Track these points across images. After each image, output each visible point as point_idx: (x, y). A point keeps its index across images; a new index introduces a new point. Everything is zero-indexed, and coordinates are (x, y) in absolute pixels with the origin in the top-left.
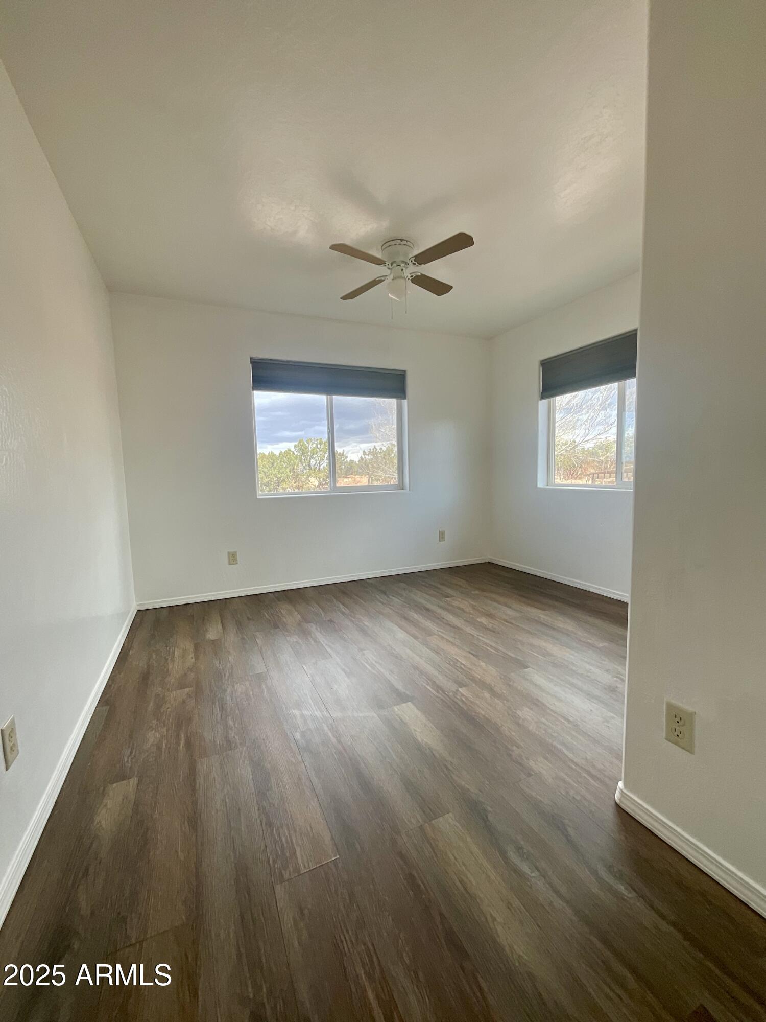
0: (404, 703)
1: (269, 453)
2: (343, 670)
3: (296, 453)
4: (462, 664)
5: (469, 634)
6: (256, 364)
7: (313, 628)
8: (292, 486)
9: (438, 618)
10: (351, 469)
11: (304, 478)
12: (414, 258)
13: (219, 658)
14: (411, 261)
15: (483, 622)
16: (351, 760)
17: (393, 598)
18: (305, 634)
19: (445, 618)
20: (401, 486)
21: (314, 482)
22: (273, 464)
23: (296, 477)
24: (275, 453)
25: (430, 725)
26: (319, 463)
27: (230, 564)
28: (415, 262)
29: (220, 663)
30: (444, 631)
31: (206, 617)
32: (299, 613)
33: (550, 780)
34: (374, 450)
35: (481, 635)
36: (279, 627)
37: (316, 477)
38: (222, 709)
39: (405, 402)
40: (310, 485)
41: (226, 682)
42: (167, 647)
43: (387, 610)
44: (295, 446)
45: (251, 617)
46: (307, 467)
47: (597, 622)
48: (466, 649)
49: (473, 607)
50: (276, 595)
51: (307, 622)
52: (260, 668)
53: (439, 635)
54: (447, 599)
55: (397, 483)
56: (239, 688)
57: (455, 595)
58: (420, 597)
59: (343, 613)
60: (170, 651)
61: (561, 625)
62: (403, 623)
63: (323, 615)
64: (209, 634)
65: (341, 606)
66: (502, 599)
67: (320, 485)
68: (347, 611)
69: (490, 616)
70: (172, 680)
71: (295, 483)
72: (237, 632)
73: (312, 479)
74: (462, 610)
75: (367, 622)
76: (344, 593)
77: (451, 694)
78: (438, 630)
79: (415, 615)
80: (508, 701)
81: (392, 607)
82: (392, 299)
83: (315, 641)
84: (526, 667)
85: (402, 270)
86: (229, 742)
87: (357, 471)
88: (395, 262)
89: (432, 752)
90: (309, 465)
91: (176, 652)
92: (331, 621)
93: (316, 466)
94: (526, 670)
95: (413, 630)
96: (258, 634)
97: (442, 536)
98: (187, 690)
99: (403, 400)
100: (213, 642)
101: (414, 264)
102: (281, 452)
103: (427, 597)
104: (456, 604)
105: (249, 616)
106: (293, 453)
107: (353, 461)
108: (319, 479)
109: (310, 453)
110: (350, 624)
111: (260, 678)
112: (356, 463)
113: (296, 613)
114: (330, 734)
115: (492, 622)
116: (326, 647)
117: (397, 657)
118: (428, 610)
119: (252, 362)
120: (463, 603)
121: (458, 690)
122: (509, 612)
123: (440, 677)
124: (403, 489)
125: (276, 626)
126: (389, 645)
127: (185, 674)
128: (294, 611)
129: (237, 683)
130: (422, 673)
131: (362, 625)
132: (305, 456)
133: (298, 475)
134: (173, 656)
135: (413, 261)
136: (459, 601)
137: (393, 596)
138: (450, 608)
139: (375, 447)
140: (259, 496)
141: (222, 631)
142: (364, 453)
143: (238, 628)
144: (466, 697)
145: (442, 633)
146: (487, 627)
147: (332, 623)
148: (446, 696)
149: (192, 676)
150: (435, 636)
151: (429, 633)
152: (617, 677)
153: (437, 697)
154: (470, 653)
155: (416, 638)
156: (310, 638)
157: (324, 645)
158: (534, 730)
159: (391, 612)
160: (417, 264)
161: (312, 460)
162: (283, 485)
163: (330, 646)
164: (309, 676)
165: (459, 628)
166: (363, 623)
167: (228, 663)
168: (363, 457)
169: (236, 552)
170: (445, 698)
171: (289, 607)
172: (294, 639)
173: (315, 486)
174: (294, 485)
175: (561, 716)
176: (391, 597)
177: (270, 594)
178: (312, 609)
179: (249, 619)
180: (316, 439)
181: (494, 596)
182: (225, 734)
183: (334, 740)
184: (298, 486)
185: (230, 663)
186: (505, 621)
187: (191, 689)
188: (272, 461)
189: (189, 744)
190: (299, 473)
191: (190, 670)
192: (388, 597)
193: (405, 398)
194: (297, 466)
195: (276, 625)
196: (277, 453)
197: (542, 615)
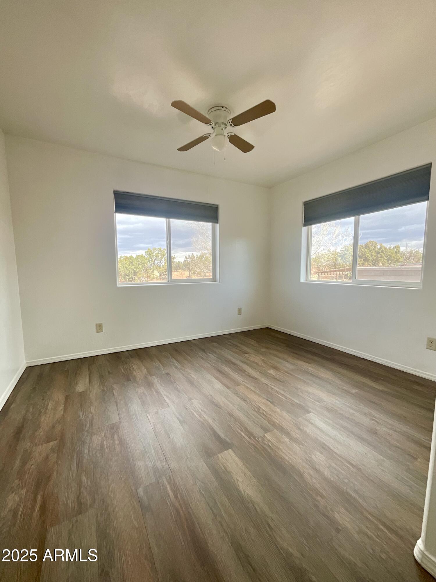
0: (226, 450)
1: (130, 256)
2: (178, 418)
3: (146, 257)
4: (263, 410)
5: (264, 383)
6: (118, 195)
7: (155, 380)
8: (143, 276)
9: (242, 371)
10: (179, 266)
11: (150, 271)
12: (232, 120)
13: (83, 410)
14: (229, 123)
15: (272, 373)
16: (187, 520)
17: (210, 355)
18: (150, 385)
19: (246, 371)
20: (214, 279)
21: (157, 273)
22: (132, 262)
23: (146, 271)
24: (133, 256)
25: (248, 473)
26: (160, 263)
27: (97, 332)
28: (232, 124)
29: (83, 413)
30: (247, 382)
31: (78, 372)
32: (146, 368)
33: (356, 535)
34: (192, 255)
35: (273, 384)
36: (130, 380)
37: (157, 271)
38: (79, 463)
39: (217, 225)
40: (155, 276)
41: (86, 433)
42: (43, 399)
43: (206, 365)
44: (145, 252)
45: (111, 371)
46: (153, 265)
47: (345, 372)
48: (264, 396)
49: (264, 361)
50: (130, 352)
51: (151, 375)
52: (115, 419)
53: (244, 385)
54: (246, 355)
55: (211, 277)
56: (96, 439)
57: (251, 352)
58: (227, 354)
59: (176, 367)
60: (45, 403)
61: (323, 375)
62: (218, 375)
63: (162, 370)
64: (79, 386)
65: (175, 362)
66: (280, 355)
67: (160, 275)
68: (179, 366)
69: (276, 368)
70: (41, 433)
71: (145, 274)
72: (100, 385)
73: (155, 272)
74: (257, 364)
75: (194, 375)
76: (176, 350)
77: (260, 439)
78: (243, 380)
79: (226, 368)
80: (303, 445)
81: (209, 362)
82: (214, 151)
83: (157, 392)
84: (309, 412)
85: (222, 129)
86: (80, 504)
87: (182, 268)
88: (217, 123)
89: (253, 505)
90: (154, 264)
91: (50, 404)
92: (168, 374)
93: (158, 264)
94: (309, 414)
95: (226, 381)
96: (115, 386)
97: (239, 311)
98: (51, 444)
99: (216, 224)
100: (81, 394)
101: (231, 125)
102: (137, 256)
103: (232, 353)
104: (252, 359)
105: (109, 370)
106: (145, 256)
107: (180, 262)
108: (160, 272)
109: (154, 257)
110: (181, 376)
111: (114, 428)
112: (182, 264)
113: (143, 368)
114: (169, 488)
115: (278, 373)
116: (165, 397)
117: (216, 405)
118: (234, 364)
119: (114, 194)
120: (257, 359)
121: (265, 436)
122: (288, 365)
123: (250, 423)
124: (215, 282)
125: (128, 380)
126: (210, 395)
127: (53, 427)
128: (142, 366)
129: (95, 434)
130: (236, 420)
131: (190, 377)
132: (151, 258)
133: (147, 269)
134: (47, 409)
135: (231, 123)
136: (253, 357)
137: (210, 353)
138: (248, 362)
139: (192, 254)
140: (118, 285)
141: (88, 384)
142: (186, 257)
143: (101, 381)
144: (272, 443)
145: (246, 383)
146: (276, 377)
147: (169, 376)
148: (257, 442)
149: (59, 428)
150: (242, 386)
151: (238, 384)
152: (373, 420)
153: (249, 442)
154: (267, 400)
155: (228, 388)
156: (153, 390)
157: (163, 395)
158: (330, 476)
159: (209, 365)
160: (233, 125)
161: (156, 261)
162: (138, 275)
163: (167, 397)
164: (152, 425)
165: (256, 379)
166: (191, 376)
167: (90, 414)
168: (186, 260)
169: (102, 324)
170: (256, 443)
171: (139, 363)
172: (141, 390)
173: (157, 276)
174: (145, 275)
175: (346, 460)
176: (208, 354)
177: (126, 352)
178: (155, 364)
179: (109, 373)
180: (158, 248)
181: (275, 352)
182: (78, 493)
183: (171, 495)
184: (147, 276)
185: (91, 414)
186: (286, 372)
187: (56, 442)
188: (131, 261)
189: (43, 508)
190: (148, 268)
191: (58, 422)
192: (207, 354)
193: (217, 223)
194: (147, 264)
195: (128, 378)
196: (134, 256)
197: (310, 368)
